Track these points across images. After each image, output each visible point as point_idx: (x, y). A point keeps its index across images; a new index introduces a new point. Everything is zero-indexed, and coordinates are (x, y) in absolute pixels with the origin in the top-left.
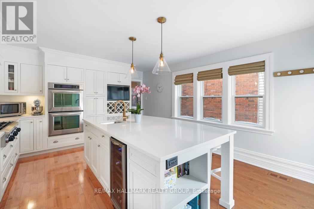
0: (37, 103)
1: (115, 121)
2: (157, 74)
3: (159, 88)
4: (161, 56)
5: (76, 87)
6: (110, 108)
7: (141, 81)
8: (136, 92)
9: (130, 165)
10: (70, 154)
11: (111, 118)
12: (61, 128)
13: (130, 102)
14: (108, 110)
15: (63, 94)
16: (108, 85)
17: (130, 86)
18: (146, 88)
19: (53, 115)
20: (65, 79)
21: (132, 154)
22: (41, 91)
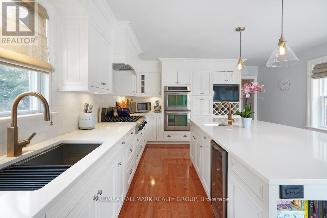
0: (157, 102)
1: (219, 123)
2: (275, 66)
3: (282, 85)
4: (281, 42)
5: (184, 89)
6: (216, 109)
7: (256, 78)
8: (244, 91)
9: (231, 176)
10: (180, 149)
11: (217, 120)
12: (174, 125)
13: (240, 103)
14: (214, 112)
15: (176, 95)
16: (213, 85)
17: (239, 85)
18: (259, 86)
19: (167, 113)
20: (176, 82)
21: (233, 163)
22: (160, 93)
